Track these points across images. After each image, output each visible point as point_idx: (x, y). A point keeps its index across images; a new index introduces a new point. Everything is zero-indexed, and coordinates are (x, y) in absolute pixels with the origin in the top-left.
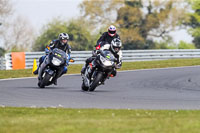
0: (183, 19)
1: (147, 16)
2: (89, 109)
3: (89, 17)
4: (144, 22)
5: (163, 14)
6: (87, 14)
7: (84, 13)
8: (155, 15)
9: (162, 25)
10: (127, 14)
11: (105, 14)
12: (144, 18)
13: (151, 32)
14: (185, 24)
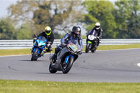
0: (79, 18)
1: (54, 16)
2: (15, 81)
3: (13, 16)
4: (52, 20)
5: (66, 15)
6: (12, 14)
7: (10, 14)
8: (60, 15)
9: (64, 23)
10: (40, 14)
11: (25, 15)
12: (52, 17)
13: (56, 27)
14: (81, 21)
